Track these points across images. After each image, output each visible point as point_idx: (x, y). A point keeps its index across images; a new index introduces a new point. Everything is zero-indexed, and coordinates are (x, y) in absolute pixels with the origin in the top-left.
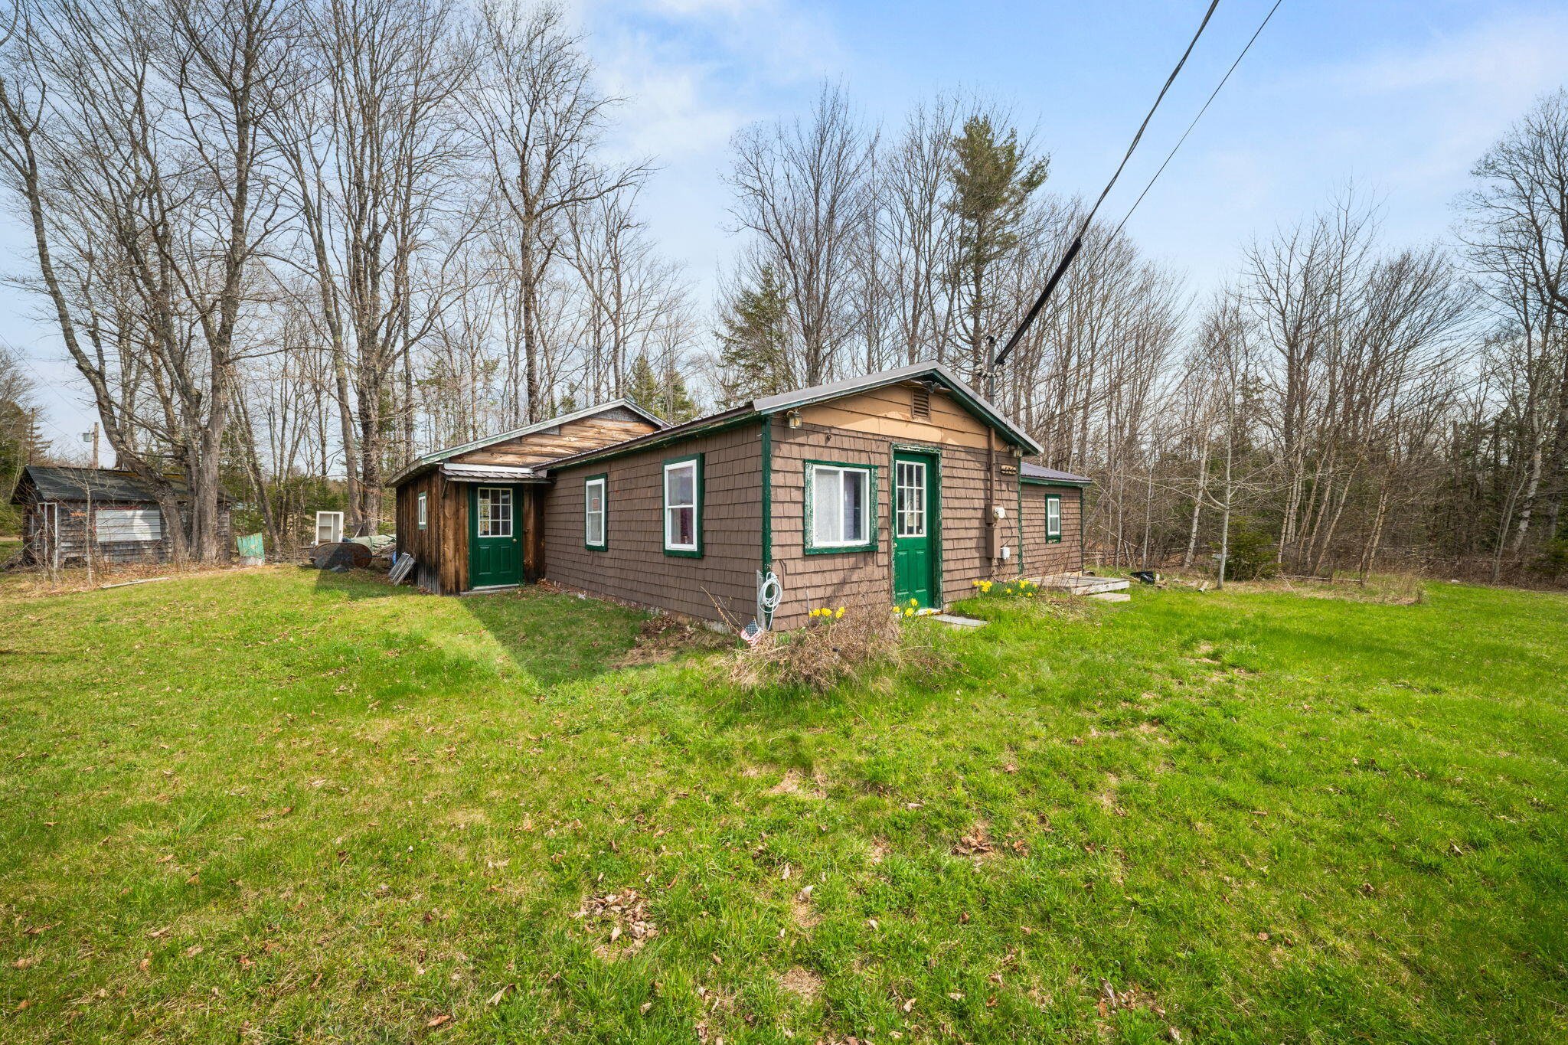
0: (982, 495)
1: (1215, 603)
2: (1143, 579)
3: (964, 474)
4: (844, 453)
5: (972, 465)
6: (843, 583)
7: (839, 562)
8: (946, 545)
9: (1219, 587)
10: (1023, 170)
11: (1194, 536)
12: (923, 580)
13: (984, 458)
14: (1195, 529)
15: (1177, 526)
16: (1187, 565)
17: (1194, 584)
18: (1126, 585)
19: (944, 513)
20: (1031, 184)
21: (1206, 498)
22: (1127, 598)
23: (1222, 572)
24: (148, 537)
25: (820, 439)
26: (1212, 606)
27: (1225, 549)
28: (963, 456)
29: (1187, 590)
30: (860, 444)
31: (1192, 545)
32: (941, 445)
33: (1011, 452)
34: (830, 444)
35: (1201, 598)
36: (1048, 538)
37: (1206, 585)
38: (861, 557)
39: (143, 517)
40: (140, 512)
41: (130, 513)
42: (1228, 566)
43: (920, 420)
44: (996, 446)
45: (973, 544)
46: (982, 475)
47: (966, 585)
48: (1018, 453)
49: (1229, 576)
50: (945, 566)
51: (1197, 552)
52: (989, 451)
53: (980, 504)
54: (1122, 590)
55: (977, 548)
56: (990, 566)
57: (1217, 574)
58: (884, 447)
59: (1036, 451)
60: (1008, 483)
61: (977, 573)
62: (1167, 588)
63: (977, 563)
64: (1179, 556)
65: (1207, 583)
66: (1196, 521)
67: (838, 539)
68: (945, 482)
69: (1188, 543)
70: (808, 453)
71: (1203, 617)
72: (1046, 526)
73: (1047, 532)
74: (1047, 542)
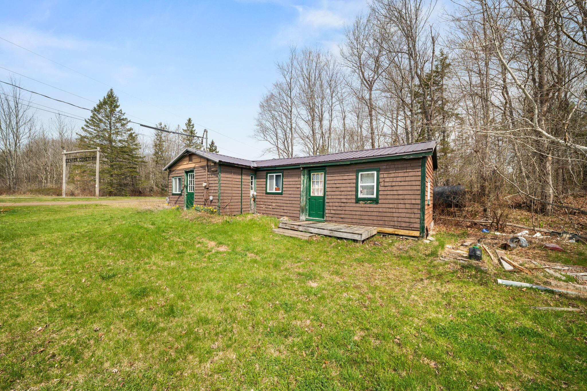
5: (203, 171)
6: (177, 201)
8: (195, 194)
19: (195, 186)
28: (200, 169)
32: (194, 168)
36: (358, 200)
38: (180, 196)
43: (190, 163)
50: (195, 200)
52: (206, 166)
56: (206, 202)
60: (214, 175)
63: (203, 200)
72: (357, 191)
73: (357, 195)
74: (357, 202)
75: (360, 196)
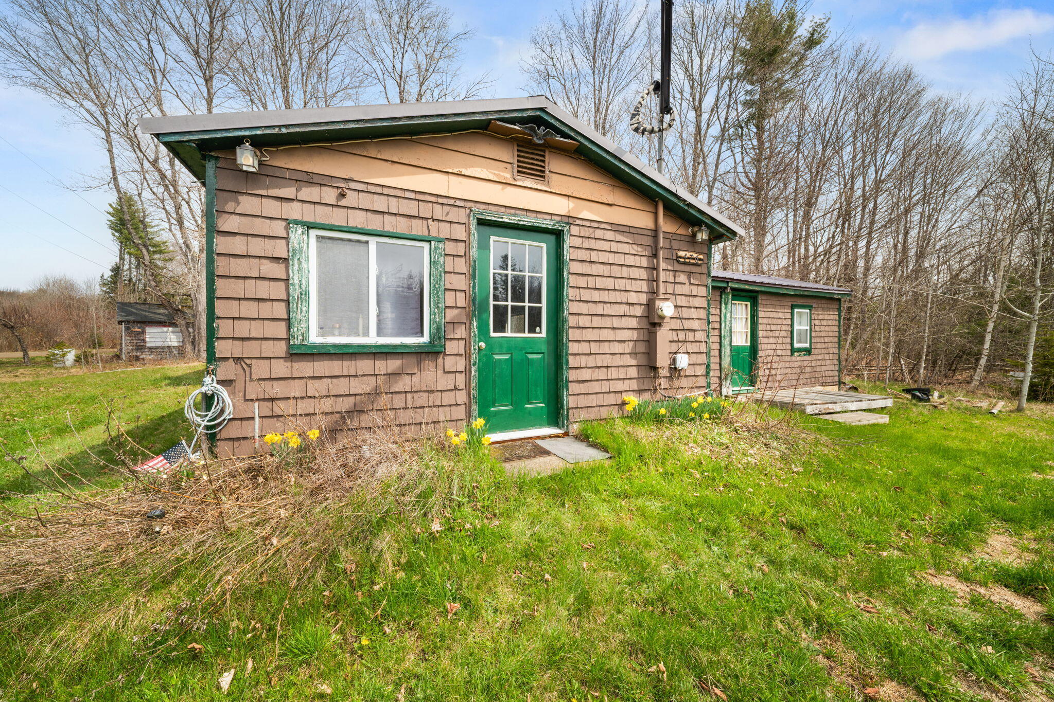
0: (644, 287)
1: (1013, 429)
2: (914, 396)
3: (611, 258)
4: (379, 217)
5: (625, 248)
6: (376, 393)
7: (365, 366)
8: (573, 348)
9: (1020, 409)
10: (803, 31)
11: (986, 352)
12: (541, 390)
13: (648, 241)
14: (987, 345)
15: (963, 341)
16: (975, 383)
17: (984, 404)
18: (889, 403)
19: (571, 307)
20: (811, 43)
21: (1004, 308)
22: (884, 419)
23: (1025, 391)
24: (176, 344)
25: (330, 195)
26: (1010, 436)
27: (1030, 367)
28: (609, 235)
29: (975, 412)
30: (410, 208)
31: (983, 362)
32: (570, 220)
33: (694, 235)
34: (343, 202)
35: (993, 423)
36: (793, 350)
37: (1000, 406)
38: (413, 360)
39: (173, 332)
40: (171, 329)
41: (165, 329)
42: (1032, 386)
43: (529, 183)
44: (667, 226)
45: (628, 348)
46: (644, 262)
47: (612, 399)
48: (703, 236)
49: (1034, 395)
50: (572, 375)
51: (989, 368)
52: (655, 233)
53: (643, 299)
54: (882, 409)
55: (633, 354)
56: (656, 377)
57: (1016, 393)
58: (461, 215)
59: (734, 233)
60: (690, 274)
61: (634, 385)
62: (945, 408)
63: (633, 372)
64: (966, 374)
65: (1001, 404)
66: (988, 338)
67: (366, 334)
68: (575, 267)
69: (978, 360)
70: (294, 211)
71: (998, 459)
72: (792, 338)
73: (792, 344)
74: (792, 354)
75: (796, 345)
